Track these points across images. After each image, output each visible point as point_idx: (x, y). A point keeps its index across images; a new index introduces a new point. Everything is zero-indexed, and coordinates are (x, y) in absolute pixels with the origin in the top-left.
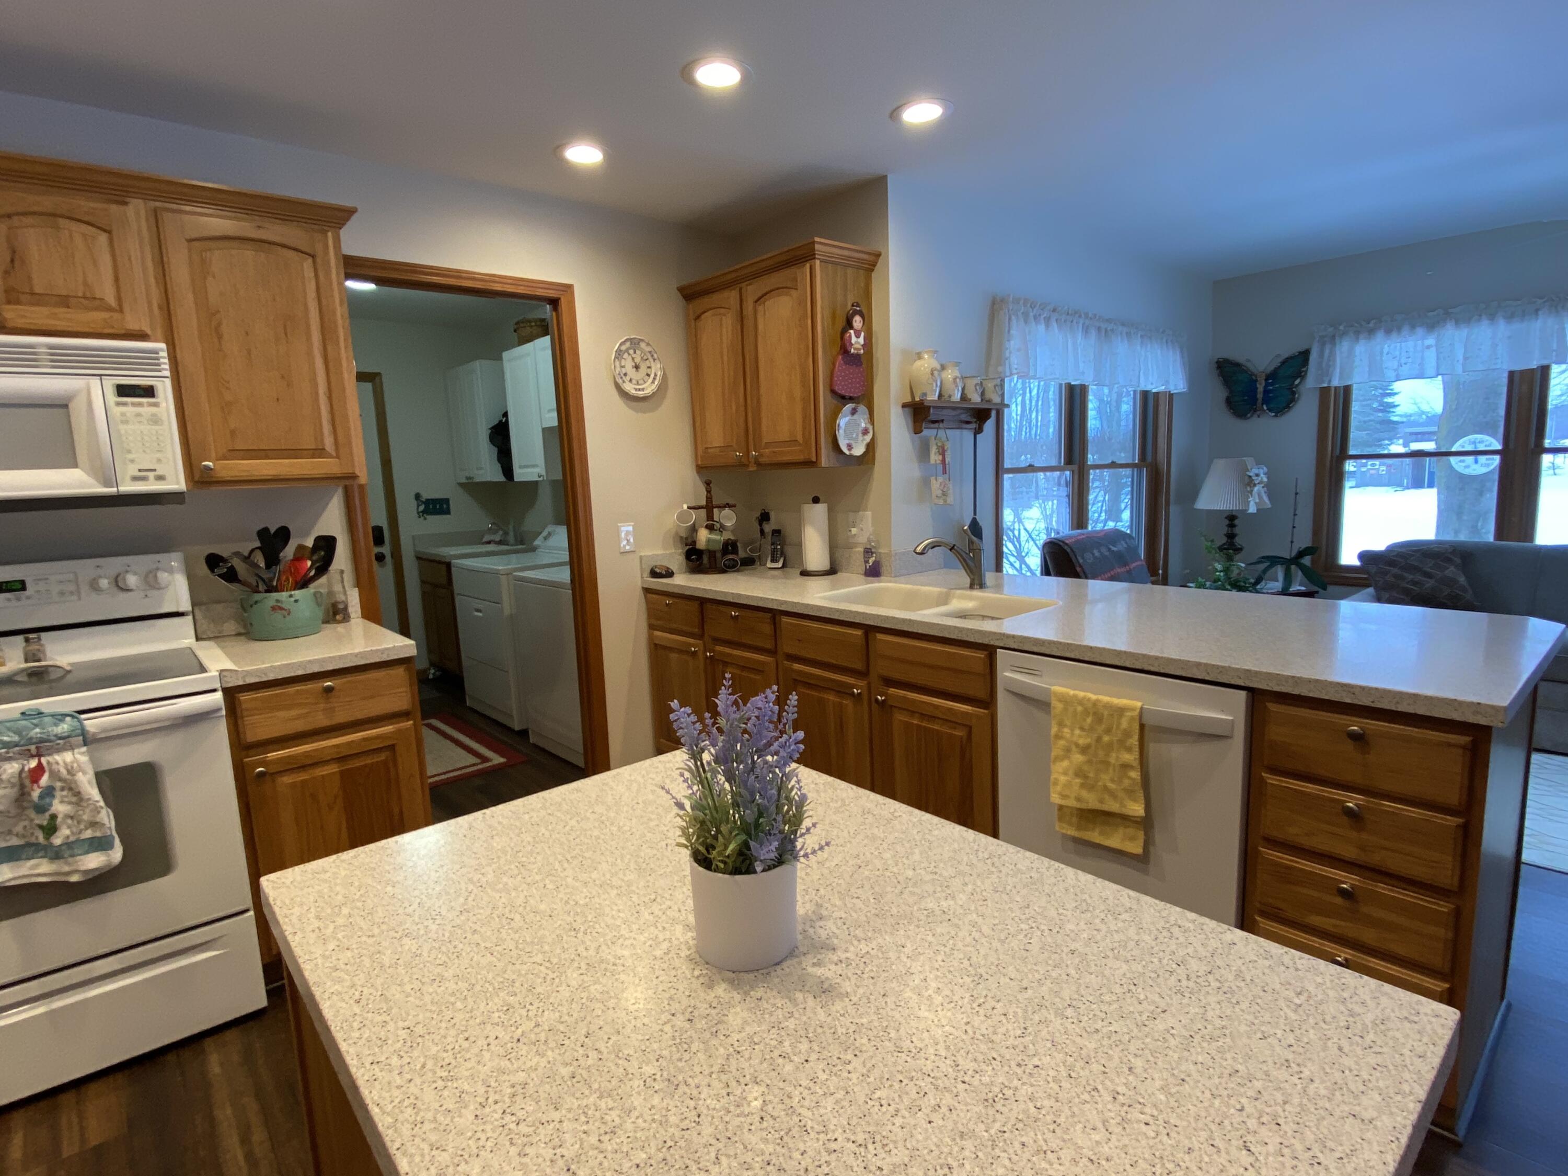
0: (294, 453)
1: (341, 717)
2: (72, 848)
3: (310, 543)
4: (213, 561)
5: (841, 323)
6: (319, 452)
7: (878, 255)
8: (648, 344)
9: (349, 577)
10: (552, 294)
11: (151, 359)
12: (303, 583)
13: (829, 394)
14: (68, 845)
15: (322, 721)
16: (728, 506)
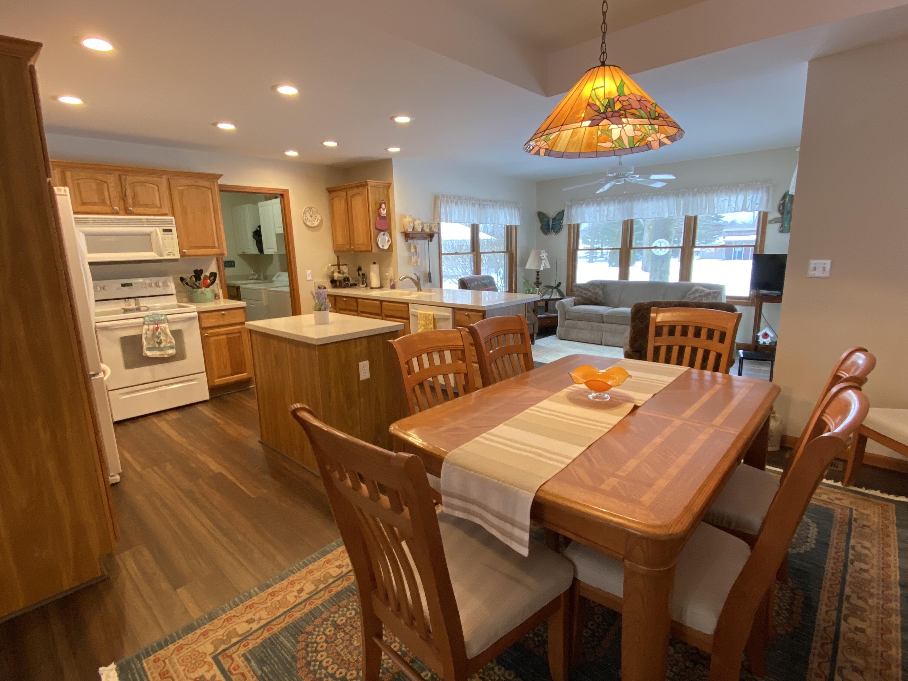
0: (207, 248)
1: (226, 322)
2: (165, 348)
3: (208, 274)
4: (182, 279)
5: (378, 206)
6: (214, 247)
7: (391, 184)
8: (315, 208)
9: (219, 286)
10: (281, 193)
11: (170, 222)
12: (208, 286)
13: (375, 229)
14: (164, 347)
15: (221, 323)
16: (346, 265)
